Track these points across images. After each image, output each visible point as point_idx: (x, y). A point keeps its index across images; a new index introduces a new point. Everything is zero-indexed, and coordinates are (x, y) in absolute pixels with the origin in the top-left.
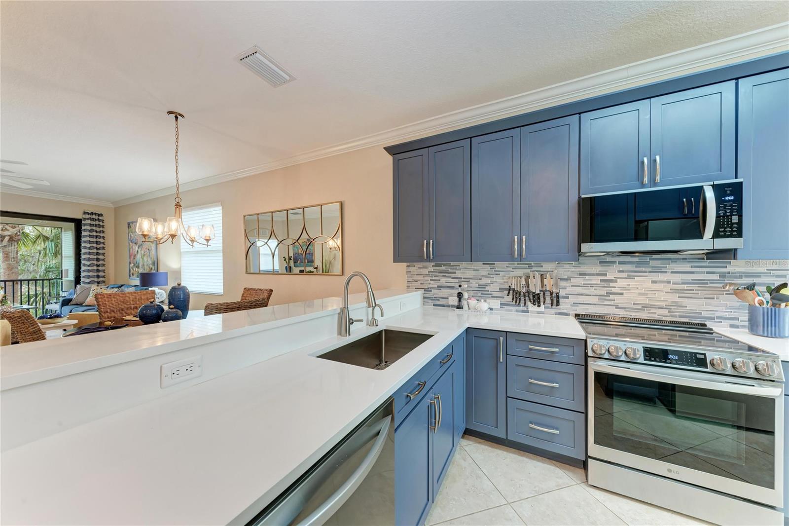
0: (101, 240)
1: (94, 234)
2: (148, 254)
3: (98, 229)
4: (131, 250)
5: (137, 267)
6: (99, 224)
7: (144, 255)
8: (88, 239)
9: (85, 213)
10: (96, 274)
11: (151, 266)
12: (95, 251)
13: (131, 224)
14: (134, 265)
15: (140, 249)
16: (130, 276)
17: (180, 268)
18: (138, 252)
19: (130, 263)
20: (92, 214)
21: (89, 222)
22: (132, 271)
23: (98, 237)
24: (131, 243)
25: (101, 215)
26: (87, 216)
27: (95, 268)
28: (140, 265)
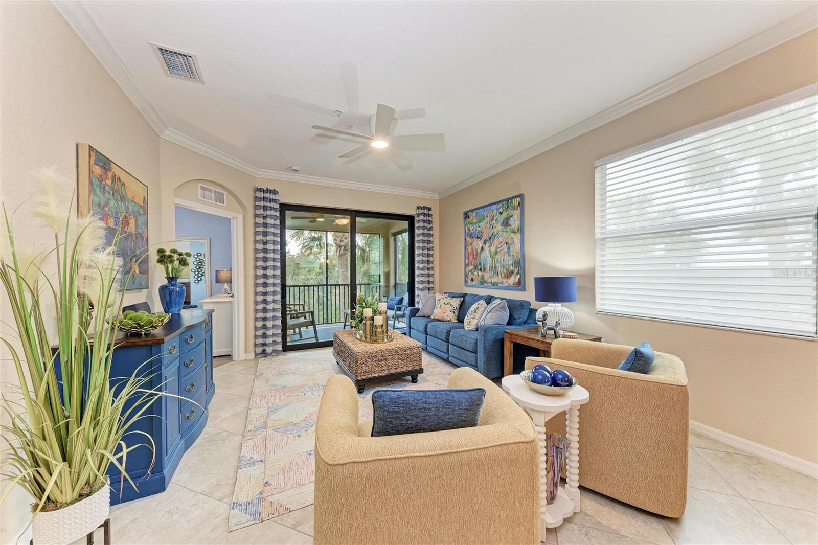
0: (431, 239)
1: (426, 231)
2: (506, 250)
3: (429, 226)
4: (469, 248)
5: (481, 270)
6: (429, 220)
7: (496, 253)
8: (421, 238)
9: (418, 208)
10: (427, 279)
11: (511, 268)
12: (426, 252)
13: (470, 214)
14: (476, 268)
15: (487, 245)
16: (466, 282)
17: (594, 269)
18: (482, 249)
19: (467, 265)
20: (424, 208)
21: (422, 217)
22: (470, 275)
23: (429, 235)
24: (468, 239)
25: (430, 209)
26: (421, 211)
27: (426, 272)
28: (488, 268)
